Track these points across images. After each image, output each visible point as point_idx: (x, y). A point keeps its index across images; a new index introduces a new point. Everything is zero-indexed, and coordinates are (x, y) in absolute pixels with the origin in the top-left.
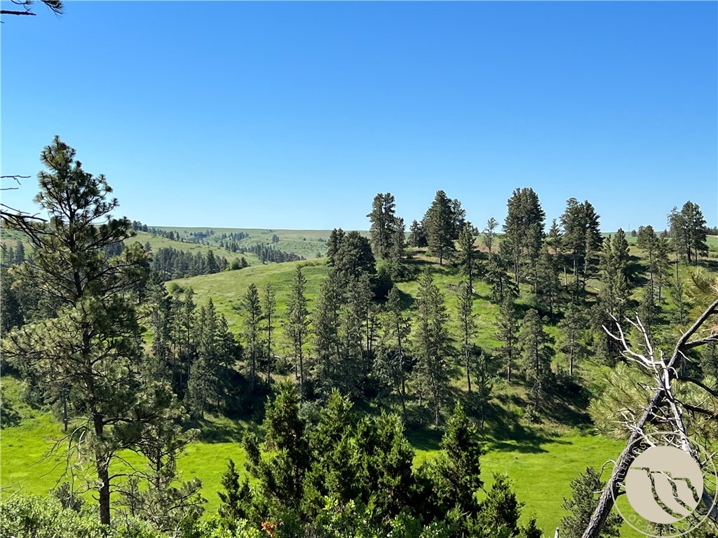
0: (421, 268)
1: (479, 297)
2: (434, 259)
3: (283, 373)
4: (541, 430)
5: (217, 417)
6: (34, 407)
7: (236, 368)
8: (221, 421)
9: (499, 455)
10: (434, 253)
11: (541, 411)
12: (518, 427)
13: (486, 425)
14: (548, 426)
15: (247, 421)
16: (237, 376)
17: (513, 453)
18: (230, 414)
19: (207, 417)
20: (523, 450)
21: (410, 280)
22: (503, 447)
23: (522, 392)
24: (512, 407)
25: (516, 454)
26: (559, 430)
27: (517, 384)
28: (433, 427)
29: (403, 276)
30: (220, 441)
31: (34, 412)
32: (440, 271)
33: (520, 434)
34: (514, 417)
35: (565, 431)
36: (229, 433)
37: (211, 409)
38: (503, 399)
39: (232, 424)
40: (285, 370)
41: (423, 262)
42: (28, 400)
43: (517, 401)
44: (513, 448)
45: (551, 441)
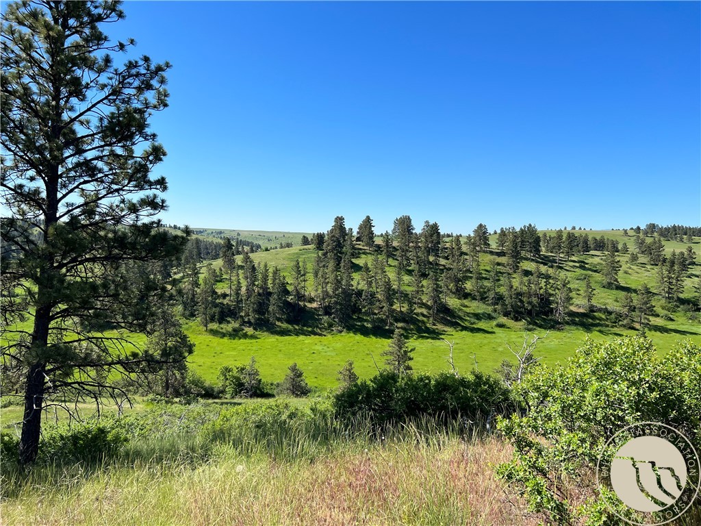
0: (361, 252)
1: (391, 266)
2: (365, 248)
3: (310, 302)
4: (437, 329)
5: (282, 323)
6: (187, 319)
7: (289, 300)
8: (285, 325)
9: (422, 341)
10: (367, 245)
11: (435, 320)
12: (426, 327)
13: (412, 327)
14: (440, 327)
15: (298, 325)
16: (289, 303)
17: (428, 340)
18: (288, 322)
19: (277, 323)
20: (433, 338)
21: (357, 257)
22: (423, 337)
23: (425, 311)
24: (421, 318)
25: (430, 340)
26: (446, 329)
27: (422, 307)
28: (387, 328)
29: (353, 255)
30: (287, 335)
31: (187, 321)
32: (370, 254)
33: (428, 330)
34: (423, 322)
35: (449, 329)
36: (290, 331)
37: (279, 320)
38: (417, 314)
39: (290, 327)
40: (311, 300)
41: (361, 249)
42: (183, 315)
43: (424, 315)
44: (428, 338)
45: (444, 334)
